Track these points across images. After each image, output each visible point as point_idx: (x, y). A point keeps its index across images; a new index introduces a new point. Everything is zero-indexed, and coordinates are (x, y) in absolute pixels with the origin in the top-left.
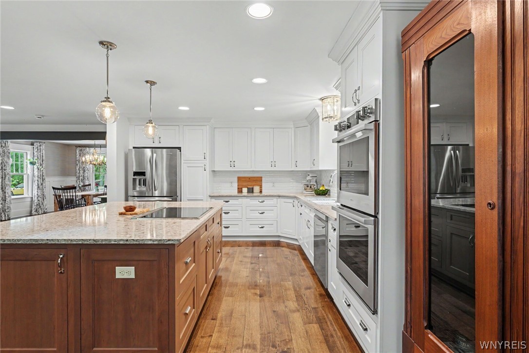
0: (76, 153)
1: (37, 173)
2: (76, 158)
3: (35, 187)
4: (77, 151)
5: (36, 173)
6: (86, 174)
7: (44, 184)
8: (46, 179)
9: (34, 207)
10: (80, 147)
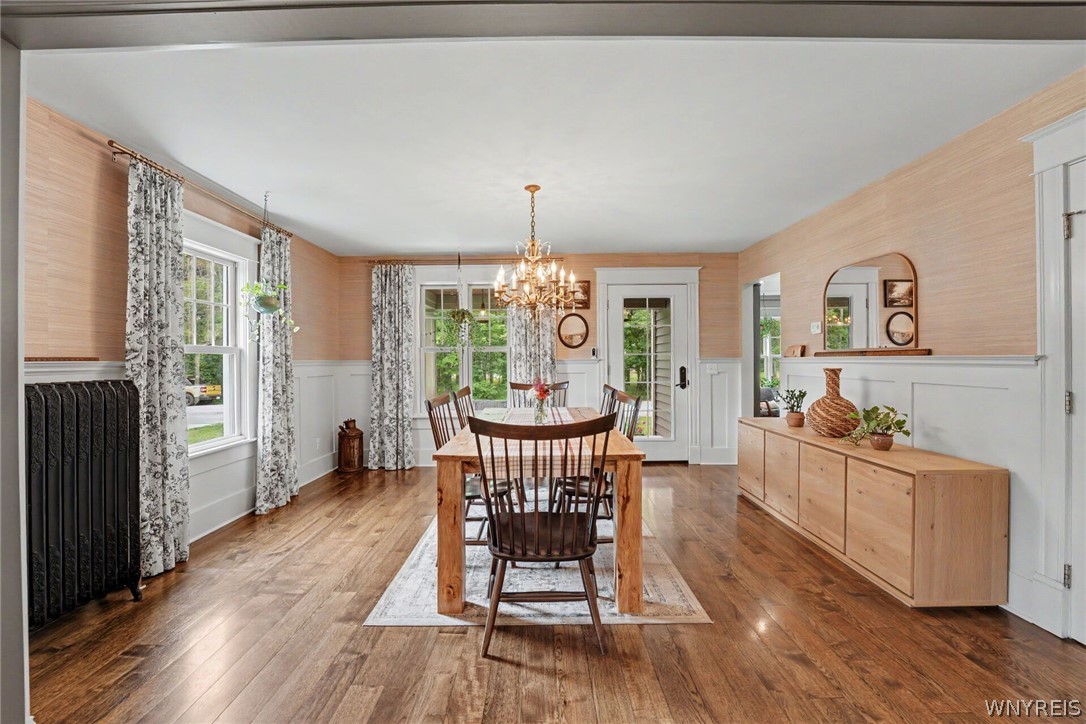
0: (371, 283)
1: (271, 347)
2: (371, 300)
3: (264, 402)
4: (374, 276)
5: (268, 348)
6: (405, 353)
7: (289, 390)
8: (296, 372)
9: (262, 481)
10: (380, 262)
